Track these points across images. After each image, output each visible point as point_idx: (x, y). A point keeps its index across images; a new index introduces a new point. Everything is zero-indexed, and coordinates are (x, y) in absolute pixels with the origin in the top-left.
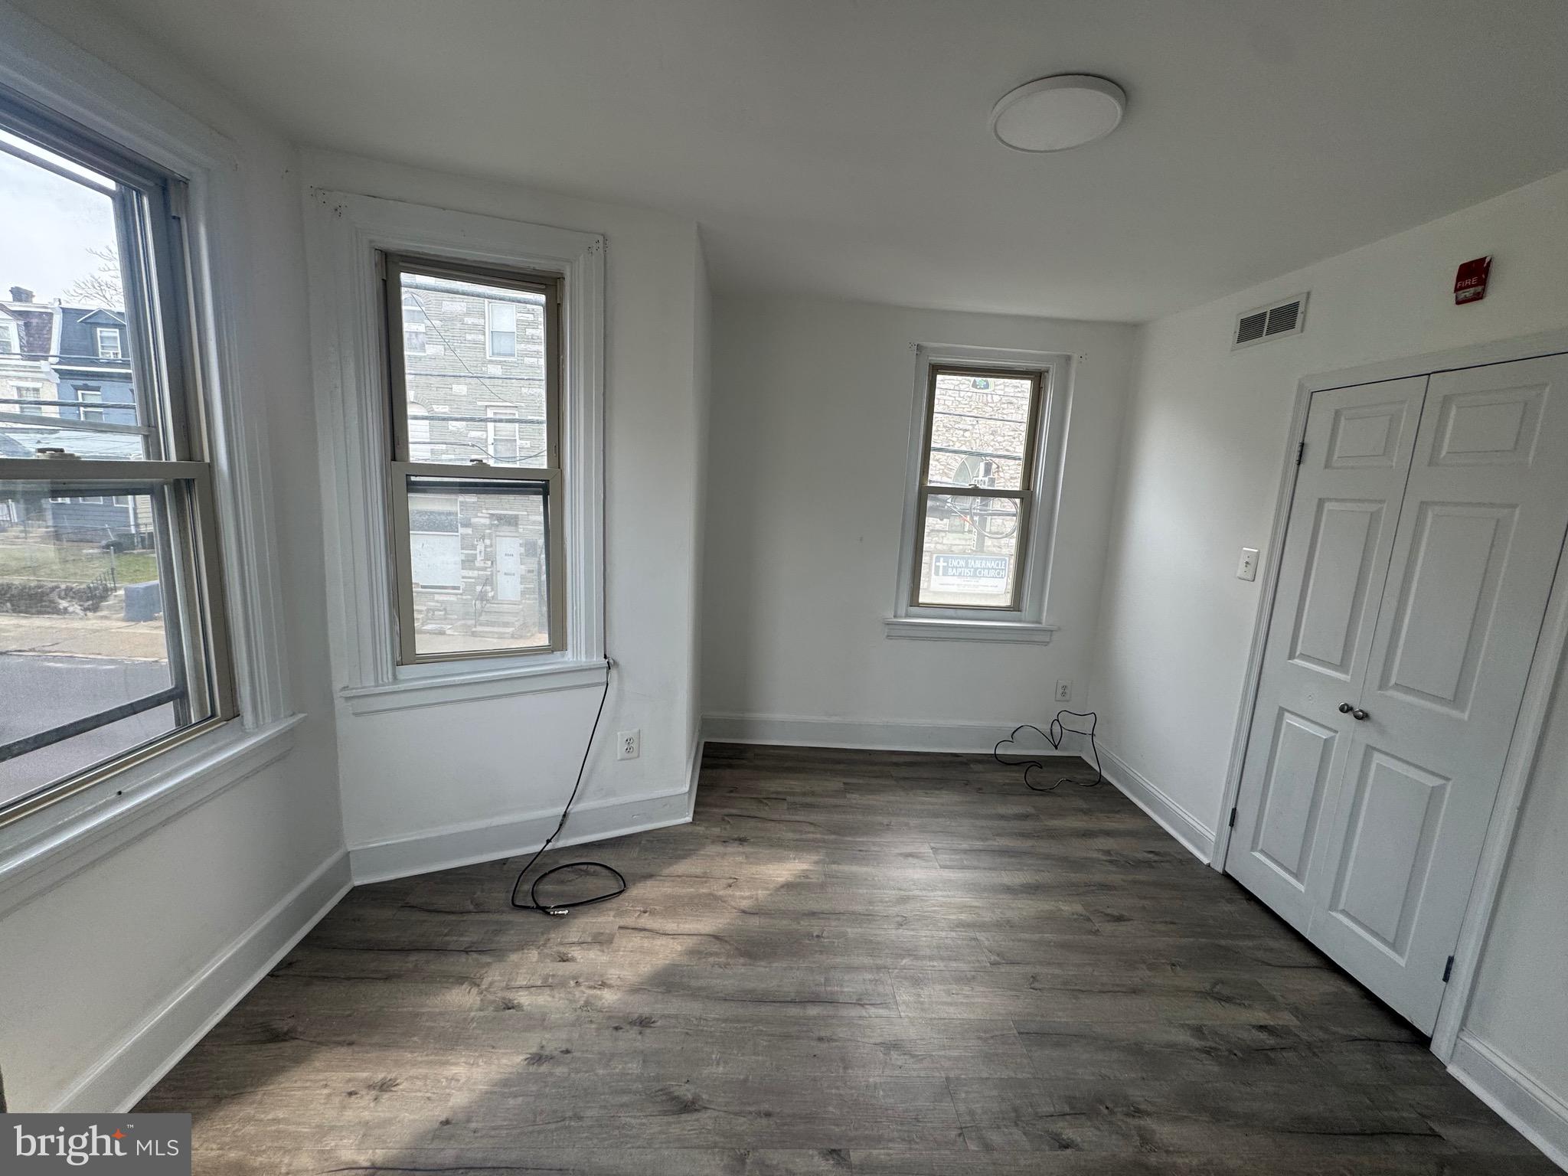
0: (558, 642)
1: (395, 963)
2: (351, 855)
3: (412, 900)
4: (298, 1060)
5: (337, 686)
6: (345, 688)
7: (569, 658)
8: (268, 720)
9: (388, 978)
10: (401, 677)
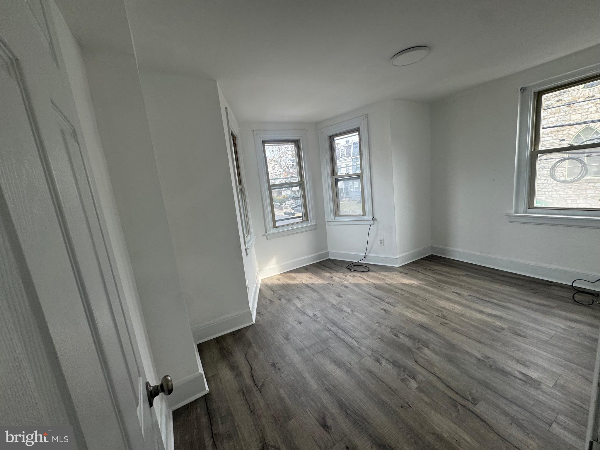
0: (364, 214)
1: (324, 268)
2: (329, 253)
3: (334, 262)
4: (306, 272)
5: (326, 219)
6: (327, 220)
7: (366, 217)
8: (312, 222)
9: (322, 269)
10: (335, 219)
